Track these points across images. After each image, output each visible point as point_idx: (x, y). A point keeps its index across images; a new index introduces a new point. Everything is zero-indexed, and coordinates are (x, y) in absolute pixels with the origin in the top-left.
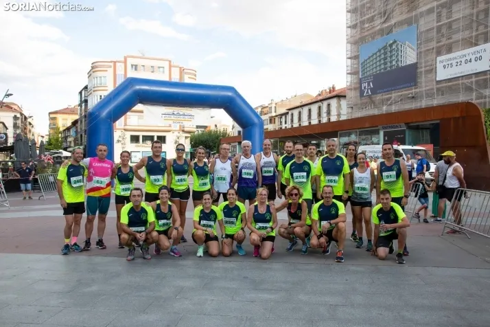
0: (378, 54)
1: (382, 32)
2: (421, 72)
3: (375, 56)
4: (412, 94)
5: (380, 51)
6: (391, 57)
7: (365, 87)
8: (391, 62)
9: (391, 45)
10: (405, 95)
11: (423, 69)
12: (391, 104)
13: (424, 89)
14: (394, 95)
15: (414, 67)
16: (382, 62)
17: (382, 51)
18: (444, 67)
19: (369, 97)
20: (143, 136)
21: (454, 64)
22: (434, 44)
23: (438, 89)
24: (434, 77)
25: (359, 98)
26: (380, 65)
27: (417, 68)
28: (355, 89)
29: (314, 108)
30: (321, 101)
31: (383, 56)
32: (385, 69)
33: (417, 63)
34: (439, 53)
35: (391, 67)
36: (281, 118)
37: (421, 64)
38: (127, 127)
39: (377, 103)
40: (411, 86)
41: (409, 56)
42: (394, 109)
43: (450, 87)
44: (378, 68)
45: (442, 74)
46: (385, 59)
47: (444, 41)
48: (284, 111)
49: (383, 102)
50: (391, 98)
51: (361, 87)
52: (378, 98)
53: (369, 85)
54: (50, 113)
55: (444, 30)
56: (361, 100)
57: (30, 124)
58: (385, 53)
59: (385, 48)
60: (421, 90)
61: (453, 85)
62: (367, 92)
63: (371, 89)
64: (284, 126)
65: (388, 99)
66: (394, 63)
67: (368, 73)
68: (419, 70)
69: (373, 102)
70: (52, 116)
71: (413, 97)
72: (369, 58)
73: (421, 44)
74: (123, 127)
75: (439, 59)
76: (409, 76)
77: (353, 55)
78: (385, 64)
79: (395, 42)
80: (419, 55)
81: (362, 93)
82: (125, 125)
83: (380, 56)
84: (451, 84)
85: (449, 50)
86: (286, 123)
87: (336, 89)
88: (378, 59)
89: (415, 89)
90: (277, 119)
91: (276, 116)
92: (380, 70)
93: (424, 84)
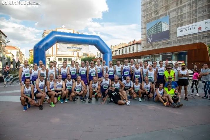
0: (154, 27)
1: (155, 18)
2: (171, 34)
3: (152, 28)
4: (167, 42)
5: (154, 25)
6: (159, 28)
7: (149, 40)
8: (159, 30)
9: (159, 23)
10: (164, 42)
11: (172, 33)
12: (159, 46)
13: (172, 40)
14: (160, 42)
15: (168, 32)
16: (156, 30)
17: (155, 26)
18: (180, 31)
19: (151, 43)
20: (63, 59)
21: (184, 30)
22: (176, 23)
23: (178, 40)
24: (176, 36)
25: (146, 44)
26: (155, 31)
27: (169, 32)
28: (145, 40)
29: (128, 48)
30: (130, 45)
31: (156, 28)
32: (157, 32)
33: (169, 30)
34: (178, 26)
35: (159, 32)
36: (115, 52)
37: (171, 30)
38: (57, 55)
39: (153, 46)
40: (167, 39)
41: (166, 27)
42: (160, 47)
43: (182, 39)
44: (154, 32)
45: (179, 34)
46: (157, 29)
47: (180, 22)
48: (116, 49)
49: (156, 45)
50: (159, 43)
51: (147, 39)
52: (154, 44)
53: (150, 39)
54: (30, 50)
55: (179, 18)
56: (147, 44)
57: (23, 54)
58: (157, 27)
59: (156, 24)
60: (171, 40)
61: (184, 39)
62: (150, 41)
63: (151, 40)
64: (116, 55)
65: (158, 44)
66: (160, 30)
67: (150, 34)
68: (170, 33)
69: (152, 45)
70: (30, 51)
71: (168, 43)
72: (150, 28)
73: (171, 23)
74: (55, 55)
75: (178, 28)
76: (166, 35)
77: (144, 28)
78: (157, 30)
79: (160, 22)
80: (170, 27)
81: (147, 42)
82: (56, 54)
83: (155, 27)
84: (183, 38)
85: (182, 25)
86: (117, 54)
87: (136, 41)
88: (154, 29)
89: (169, 40)
90: (113, 52)
91: (113, 51)
92: (155, 33)
93: (172, 38)
